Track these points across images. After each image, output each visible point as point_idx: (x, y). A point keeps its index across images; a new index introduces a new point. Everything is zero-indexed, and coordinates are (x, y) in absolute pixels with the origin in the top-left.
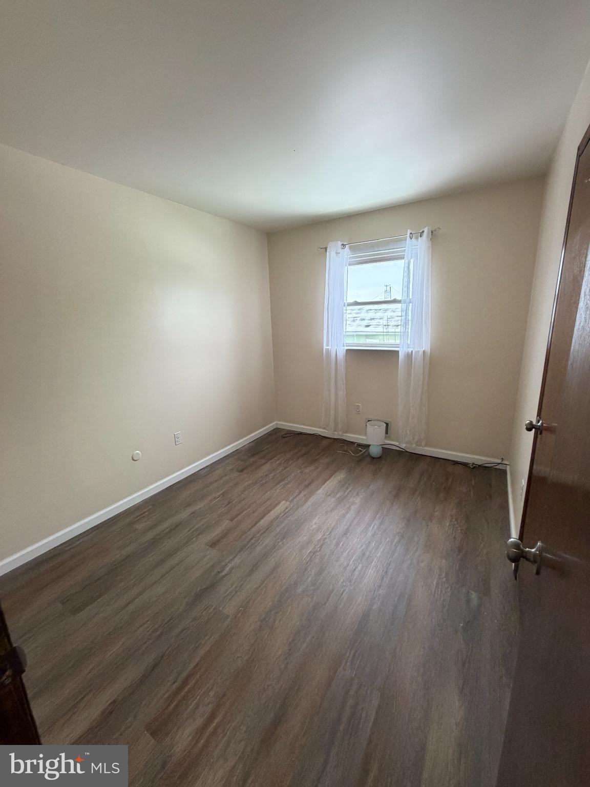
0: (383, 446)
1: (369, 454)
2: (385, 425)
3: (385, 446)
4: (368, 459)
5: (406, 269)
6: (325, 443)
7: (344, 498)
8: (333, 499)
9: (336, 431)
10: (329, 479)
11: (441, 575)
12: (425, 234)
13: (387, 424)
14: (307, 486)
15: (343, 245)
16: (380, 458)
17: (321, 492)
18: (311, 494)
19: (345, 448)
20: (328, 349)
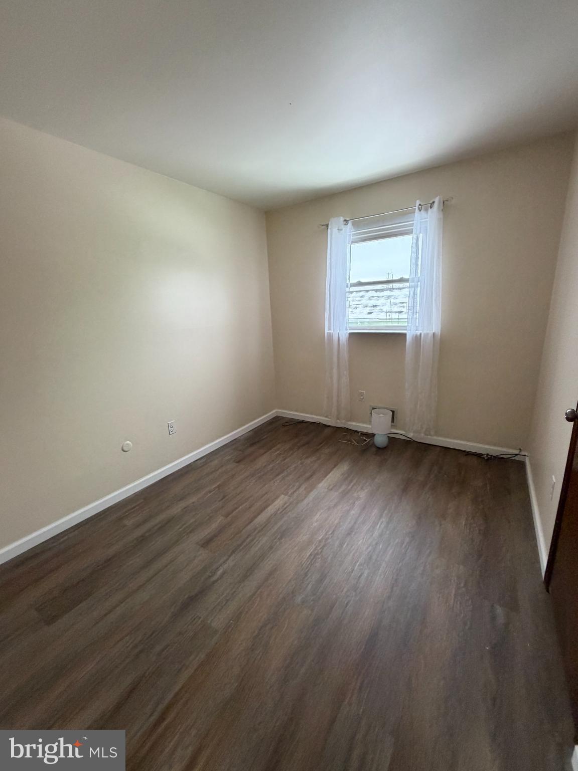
0: (389, 435)
1: (374, 443)
2: (391, 413)
3: (391, 435)
4: (374, 449)
5: (414, 245)
6: (327, 431)
7: (348, 492)
8: (336, 493)
9: (338, 419)
10: (330, 472)
11: (460, 584)
12: (436, 205)
13: (393, 412)
15: (345, 220)
16: (385, 448)
19: (348, 437)
20: (330, 333)
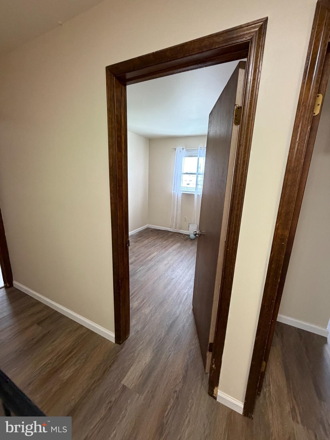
1: (189, 238)
4: (189, 240)
6: (170, 233)
7: (180, 251)
8: (176, 252)
9: (175, 229)
10: (173, 246)
14: (165, 248)
15: (183, 148)
16: (194, 239)
17: (171, 250)
18: (167, 250)
19: (180, 235)
